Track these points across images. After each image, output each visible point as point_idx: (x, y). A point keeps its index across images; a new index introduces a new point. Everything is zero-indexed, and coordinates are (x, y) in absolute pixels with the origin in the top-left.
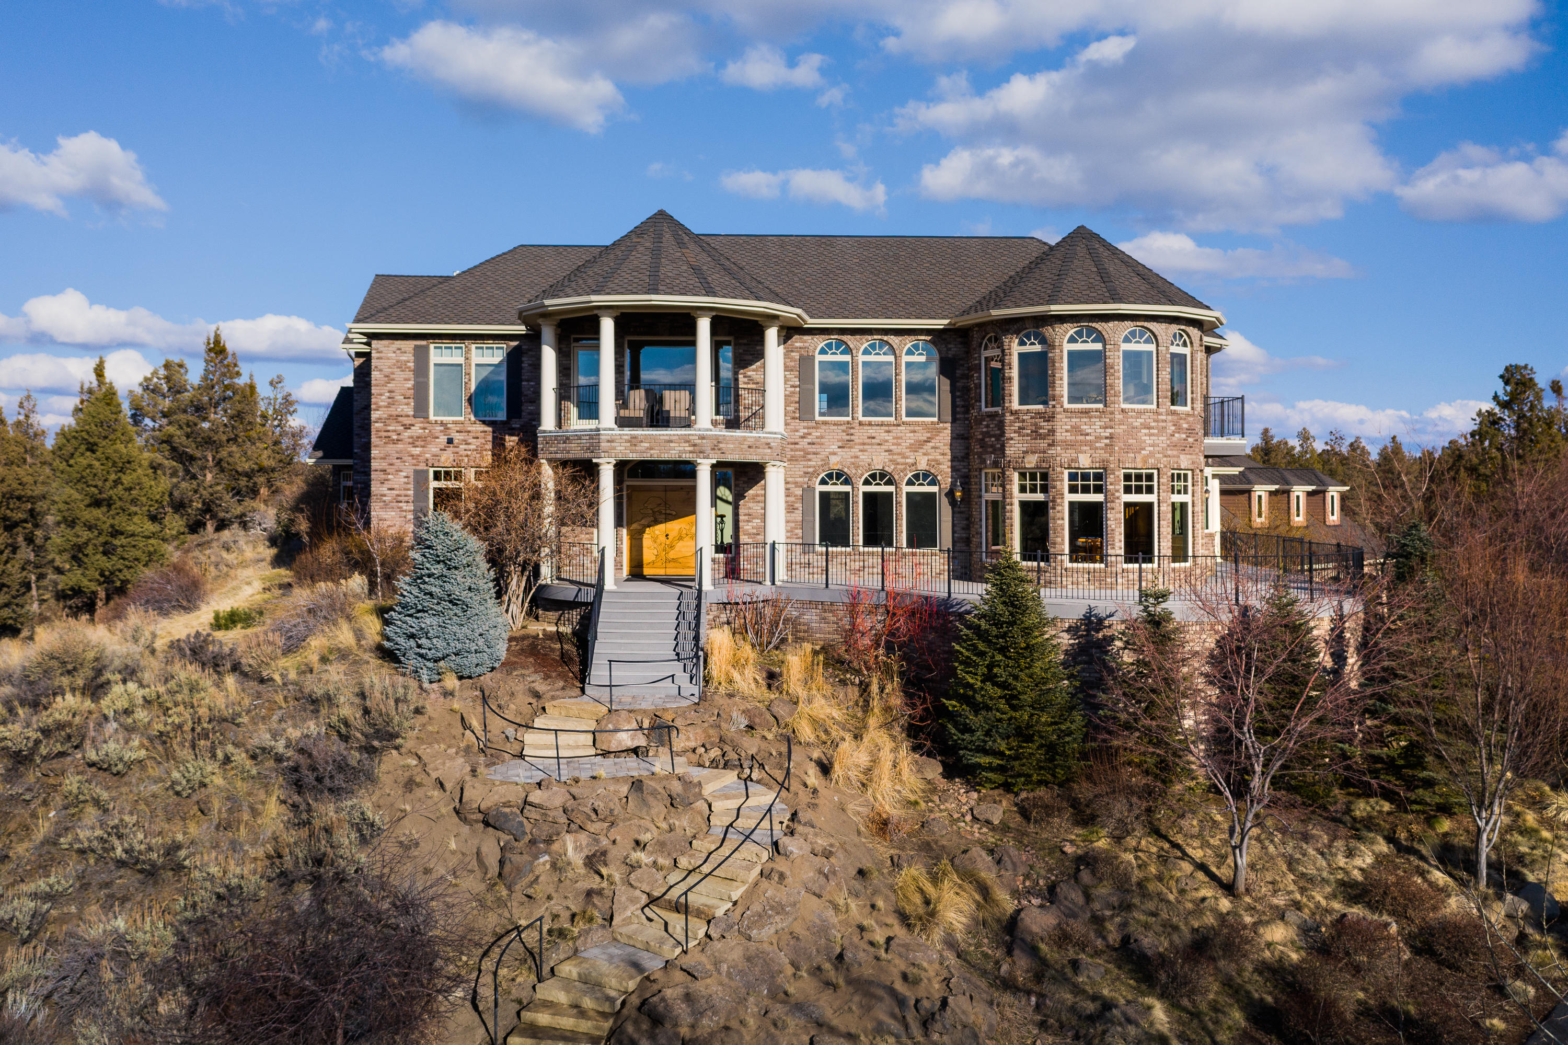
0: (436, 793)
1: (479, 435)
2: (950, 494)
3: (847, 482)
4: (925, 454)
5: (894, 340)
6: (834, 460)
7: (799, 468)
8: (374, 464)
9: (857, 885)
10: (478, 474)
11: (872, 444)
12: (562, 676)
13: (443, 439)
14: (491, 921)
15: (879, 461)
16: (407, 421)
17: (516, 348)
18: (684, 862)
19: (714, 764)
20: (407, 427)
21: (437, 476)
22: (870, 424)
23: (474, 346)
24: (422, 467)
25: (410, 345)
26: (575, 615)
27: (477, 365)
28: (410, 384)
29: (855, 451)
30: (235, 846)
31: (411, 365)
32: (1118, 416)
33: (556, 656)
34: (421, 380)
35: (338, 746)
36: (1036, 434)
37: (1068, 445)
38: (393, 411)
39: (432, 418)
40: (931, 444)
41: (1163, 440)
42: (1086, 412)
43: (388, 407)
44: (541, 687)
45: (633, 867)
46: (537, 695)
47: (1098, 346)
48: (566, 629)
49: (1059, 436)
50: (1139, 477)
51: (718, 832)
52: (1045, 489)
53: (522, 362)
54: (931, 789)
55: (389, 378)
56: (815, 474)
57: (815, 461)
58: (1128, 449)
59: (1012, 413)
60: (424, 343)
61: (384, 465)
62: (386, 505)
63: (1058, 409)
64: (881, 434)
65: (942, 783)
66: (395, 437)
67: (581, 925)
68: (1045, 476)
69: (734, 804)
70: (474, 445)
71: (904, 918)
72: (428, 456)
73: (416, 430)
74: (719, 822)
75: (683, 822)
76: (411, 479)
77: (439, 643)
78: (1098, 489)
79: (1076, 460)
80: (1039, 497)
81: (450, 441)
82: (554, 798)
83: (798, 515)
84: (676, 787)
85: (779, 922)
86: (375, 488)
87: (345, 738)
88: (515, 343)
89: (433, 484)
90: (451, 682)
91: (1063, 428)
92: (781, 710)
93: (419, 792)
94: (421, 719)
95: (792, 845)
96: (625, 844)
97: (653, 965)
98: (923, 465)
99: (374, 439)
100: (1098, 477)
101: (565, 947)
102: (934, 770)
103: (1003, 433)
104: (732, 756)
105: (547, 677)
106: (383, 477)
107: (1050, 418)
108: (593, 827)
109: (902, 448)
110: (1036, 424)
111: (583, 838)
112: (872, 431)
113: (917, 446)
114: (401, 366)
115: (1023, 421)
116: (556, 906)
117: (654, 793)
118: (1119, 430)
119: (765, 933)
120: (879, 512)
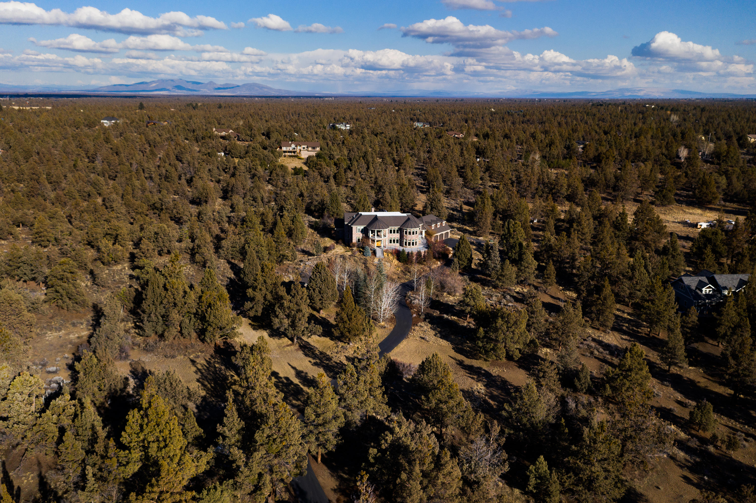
2: (400, 239)
3: (392, 239)
15: (394, 237)
21: (358, 237)
32: (411, 236)
47: (410, 231)
54: (399, 263)
71: (397, 269)
78: (410, 241)
80: (406, 241)
92: (389, 258)
98: (398, 237)
107: (407, 236)
120: (394, 241)
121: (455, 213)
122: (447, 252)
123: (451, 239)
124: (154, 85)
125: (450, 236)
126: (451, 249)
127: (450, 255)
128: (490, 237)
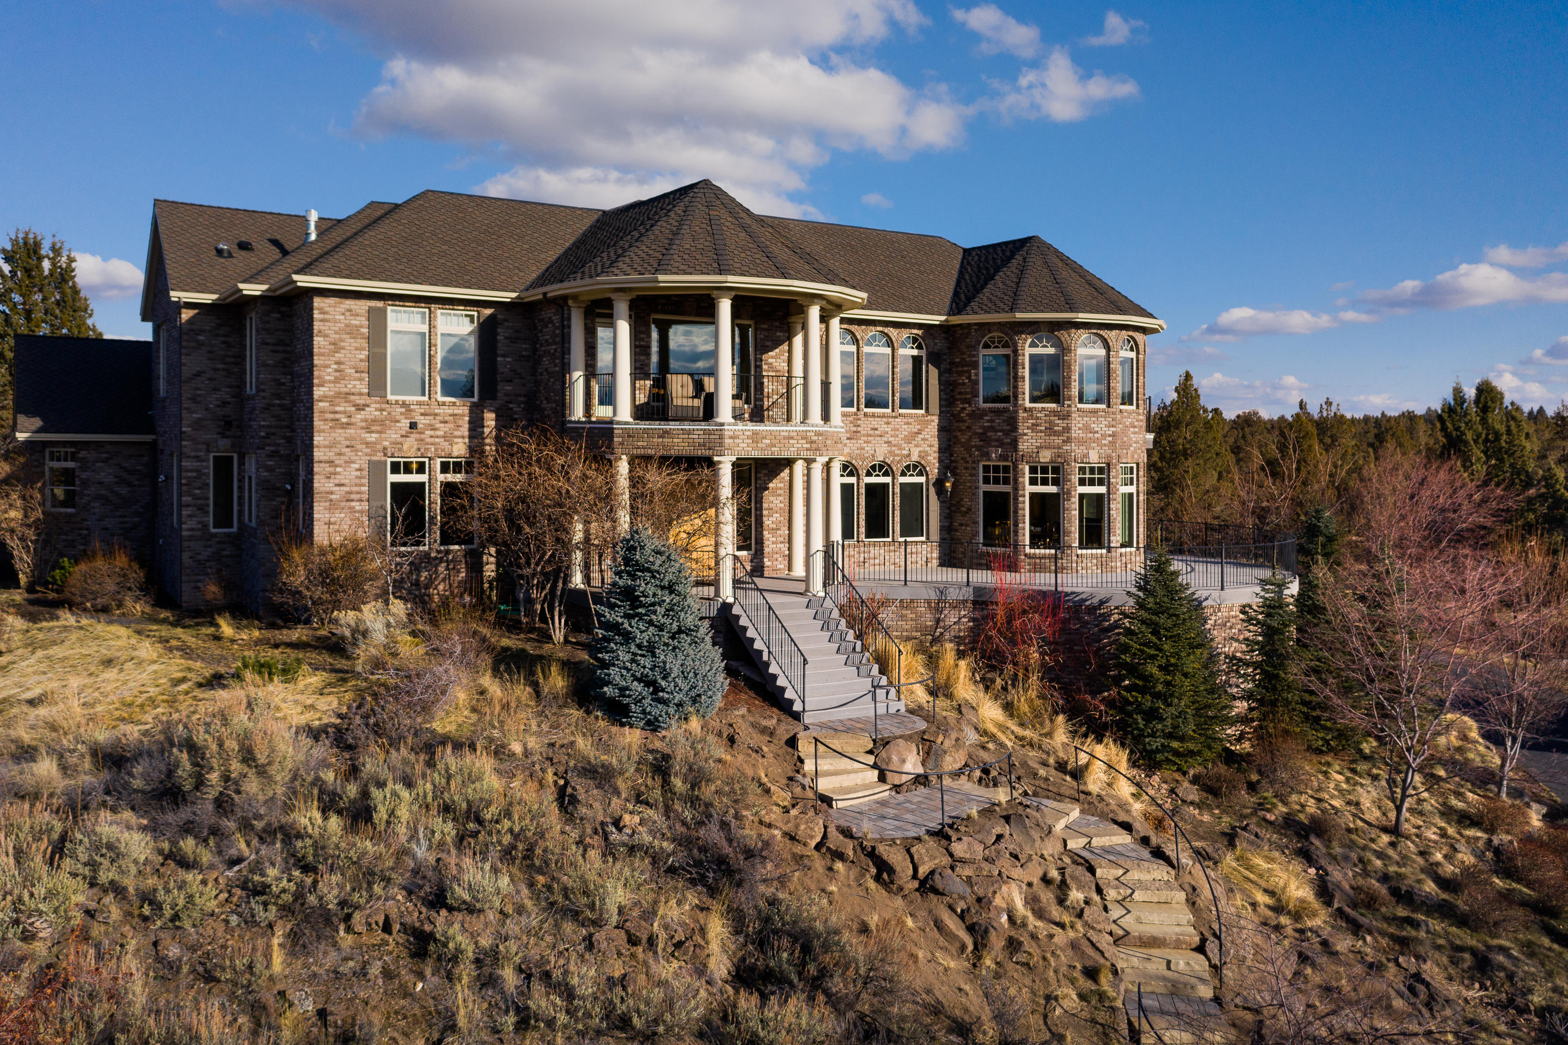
1: (447, 418)
2: (939, 484)
3: (856, 473)
4: (916, 446)
5: (893, 332)
6: (844, 451)
8: (318, 454)
10: (447, 467)
11: (874, 436)
13: (405, 423)
15: (881, 453)
16: (360, 401)
17: (491, 316)
20: (360, 408)
21: (395, 468)
22: (873, 416)
23: (439, 311)
24: (379, 457)
25: (363, 306)
27: (442, 335)
28: (364, 354)
29: (861, 442)
31: (365, 330)
34: (377, 350)
36: (1050, 430)
37: (1081, 442)
38: (341, 387)
39: (390, 397)
40: (921, 436)
42: (1093, 412)
43: (336, 381)
47: (1102, 352)
49: (1073, 433)
52: (1056, 482)
53: (498, 334)
55: (336, 347)
59: (1025, 410)
60: (380, 304)
61: (331, 455)
62: (333, 506)
63: (1074, 409)
64: (880, 424)
66: (344, 420)
68: (1056, 470)
70: (441, 431)
72: (386, 443)
73: (372, 412)
76: (366, 473)
79: (1086, 456)
80: (1052, 489)
81: (413, 426)
86: (320, 483)
88: (488, 312)
89: (391, 478)
91: (1077, 424)
98: (914, 456)
99: (317, 423)
103: (1015, 429)
106: (332, 469)
107: (1066, 416)
109: (899, 440)
110: (1050, 422)
112: (875, 422)
113: (911, 438)
114: (352, 331)
115: (1037, 418)
120: (878, 502)
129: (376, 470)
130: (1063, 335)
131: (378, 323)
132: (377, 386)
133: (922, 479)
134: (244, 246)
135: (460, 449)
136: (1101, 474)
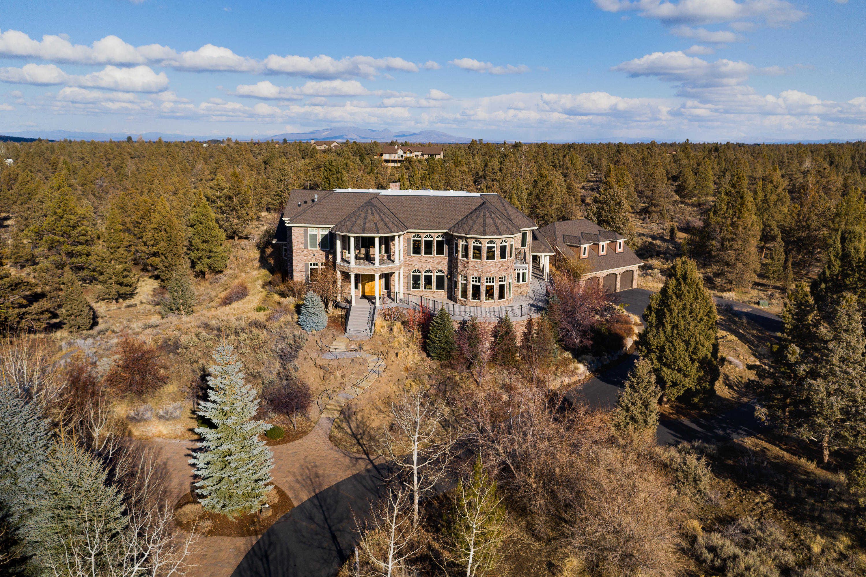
0: (311, 361)
1: (322, 254)
2: (447, 276)
3: (420, 272)
4: (441, 265)
5: (432, 235)
6: (416, 266)
7: (407, 268)
8: (294, 261)
9: (396, 383)
10: (322, 265)
11: (427, 262)
12: (340, 329)
13: (312, 255)
14: (322, 388)
15: (428, 267)
18: (361, 377)
19: (372, 354)
20: (302, 251)
21: (311, 265)
22: (426, 257)
23: (320, 229)
24: (307, 262)
25: (302, 229)
26: (346, 310)
27: (321, 235)
28: (303, 239)
29: (422, 264)
30: (270, 371)
31: (303, 235)
32: (484, 264)
33: (340, 323)
34: (306, 238)
35: (289, 350)
36: (465, 266)
37: (472, 270)
38: (298, 247)
39: (309, 249)
40: (442, 263)
41: (497, 269)
42: (476, 262)
44: (335, 333)
45: (351, 378)
46: (334, 335)
47: (480, 245)
48: (343, 314)
49: (470, 268)
50: (490, 279)
51: (369, 370)
54: (423, 360)
55: (297, 238)
56: (411, 270)
57: (411, 267)
58: (487, 272)
59: (460, 259)
60: (306, 229)
61: (296, 261)
62: (297, 272)
63: (470, 260)
64: (429, 260)
65: (426, 358)
66: (299, 254)
67: (339, 390)
68: (466, 277)
69: (374, 364)
70: (321, 256)
71: (404, 390)
72: (309, 259)
73: (305, 252)
74: (370, 368)
75: (362, 368)
76: (304, 266)
77: (311, 324)
78: (479, 282)
79: (474, 274)
80: (465, 282)
81: (314, 255)
82: (334, 363)
83: (406, 281)
84: (361, 361)
85: (377, 390)
86: (294, 268)
87: (291, 348)
89: (310, 267)
90: (314, 332)
91: (471, 265)
92: (391, 340)
93: (307, 360)
94: (308, 342)
95: (383, 375)
96: (350, 373)
97: (351, 398)
98: (440, 269)
99: (294, 255)
100: (479, 278)
101: (335, 394)
102: (424, 355)
103: (458, 264)
104: (377, 352)
105: (337, 330)
106: (296, 265)
107: (468, 263)
108: (343, 369)
109: (435, 263)
110: (464, 264)
111: (341, 372)
112: (426, 259)
113: (438, 263)
114: (300, 235)
115: (462, 262)
116: (334, 386)
117: (356, 362)
118: (485, 267)
119: (374, 393)
120: (428, 280)
121: (658, 242)
122: (618, 328)
123: (640, 292)
124: (326, 133)
125: (637, 282)
126: (635, 318)
127: (629, 342)
128: (754, 293)
129: (306, 265)
130: (468, 240)
131: (306, 232)
132: (306, 247)
133: (443, 274)
134: (305, 202)
135: (324, 261)
136: (479, 279)
